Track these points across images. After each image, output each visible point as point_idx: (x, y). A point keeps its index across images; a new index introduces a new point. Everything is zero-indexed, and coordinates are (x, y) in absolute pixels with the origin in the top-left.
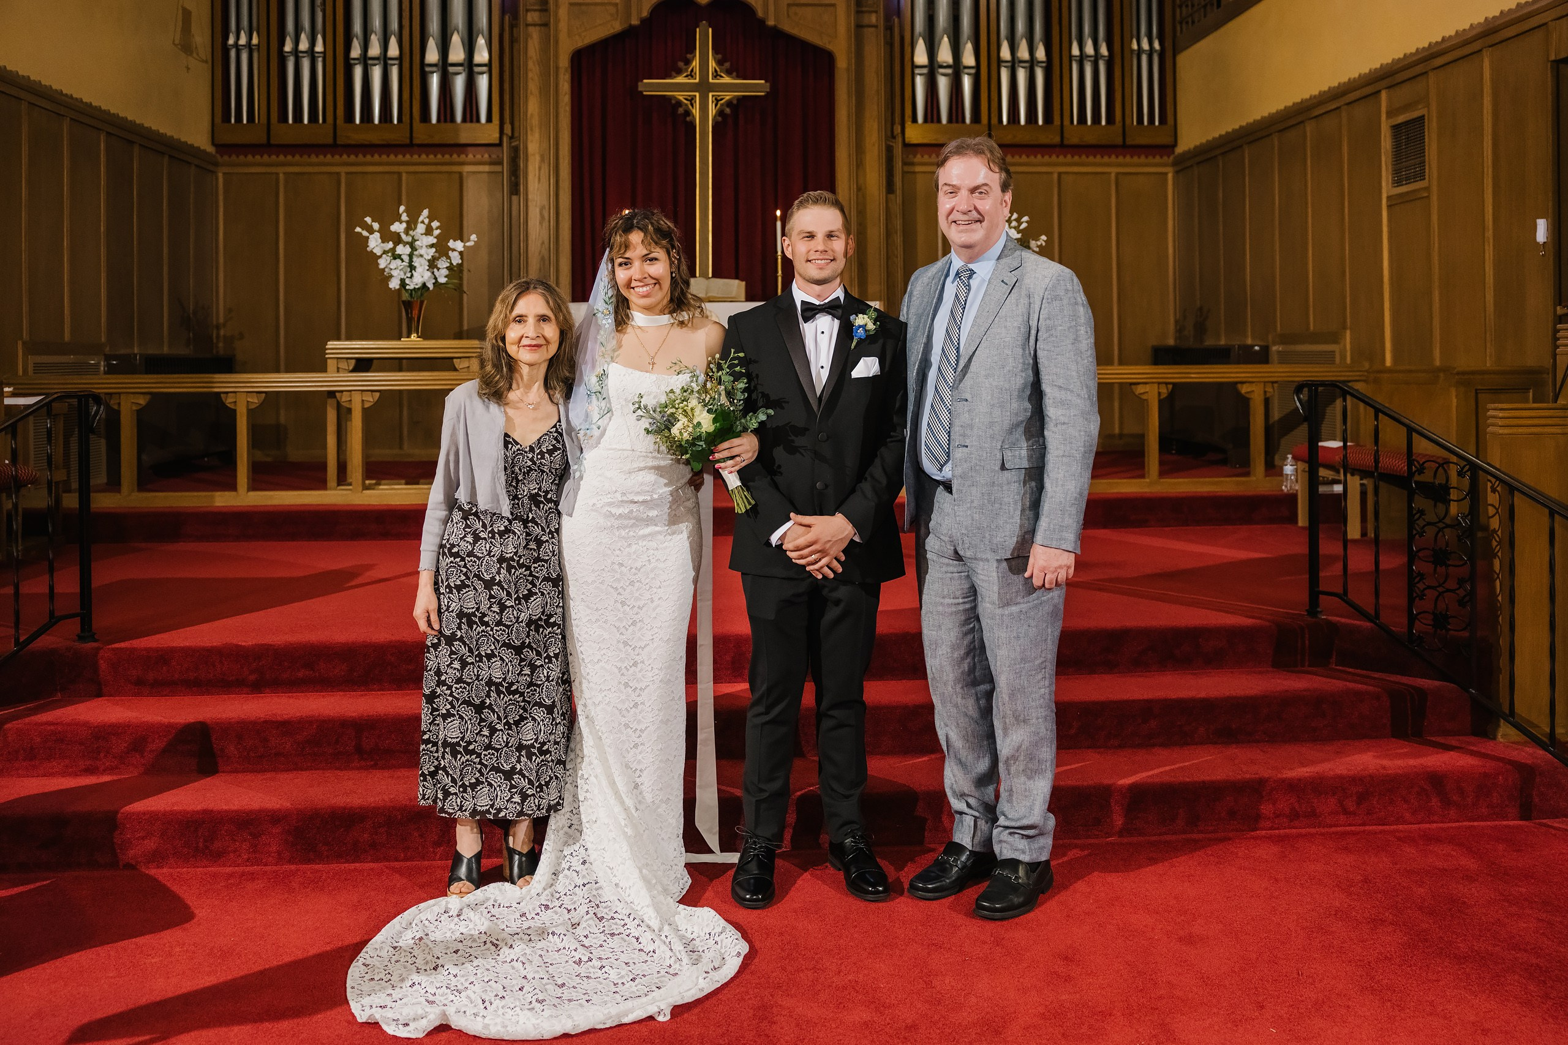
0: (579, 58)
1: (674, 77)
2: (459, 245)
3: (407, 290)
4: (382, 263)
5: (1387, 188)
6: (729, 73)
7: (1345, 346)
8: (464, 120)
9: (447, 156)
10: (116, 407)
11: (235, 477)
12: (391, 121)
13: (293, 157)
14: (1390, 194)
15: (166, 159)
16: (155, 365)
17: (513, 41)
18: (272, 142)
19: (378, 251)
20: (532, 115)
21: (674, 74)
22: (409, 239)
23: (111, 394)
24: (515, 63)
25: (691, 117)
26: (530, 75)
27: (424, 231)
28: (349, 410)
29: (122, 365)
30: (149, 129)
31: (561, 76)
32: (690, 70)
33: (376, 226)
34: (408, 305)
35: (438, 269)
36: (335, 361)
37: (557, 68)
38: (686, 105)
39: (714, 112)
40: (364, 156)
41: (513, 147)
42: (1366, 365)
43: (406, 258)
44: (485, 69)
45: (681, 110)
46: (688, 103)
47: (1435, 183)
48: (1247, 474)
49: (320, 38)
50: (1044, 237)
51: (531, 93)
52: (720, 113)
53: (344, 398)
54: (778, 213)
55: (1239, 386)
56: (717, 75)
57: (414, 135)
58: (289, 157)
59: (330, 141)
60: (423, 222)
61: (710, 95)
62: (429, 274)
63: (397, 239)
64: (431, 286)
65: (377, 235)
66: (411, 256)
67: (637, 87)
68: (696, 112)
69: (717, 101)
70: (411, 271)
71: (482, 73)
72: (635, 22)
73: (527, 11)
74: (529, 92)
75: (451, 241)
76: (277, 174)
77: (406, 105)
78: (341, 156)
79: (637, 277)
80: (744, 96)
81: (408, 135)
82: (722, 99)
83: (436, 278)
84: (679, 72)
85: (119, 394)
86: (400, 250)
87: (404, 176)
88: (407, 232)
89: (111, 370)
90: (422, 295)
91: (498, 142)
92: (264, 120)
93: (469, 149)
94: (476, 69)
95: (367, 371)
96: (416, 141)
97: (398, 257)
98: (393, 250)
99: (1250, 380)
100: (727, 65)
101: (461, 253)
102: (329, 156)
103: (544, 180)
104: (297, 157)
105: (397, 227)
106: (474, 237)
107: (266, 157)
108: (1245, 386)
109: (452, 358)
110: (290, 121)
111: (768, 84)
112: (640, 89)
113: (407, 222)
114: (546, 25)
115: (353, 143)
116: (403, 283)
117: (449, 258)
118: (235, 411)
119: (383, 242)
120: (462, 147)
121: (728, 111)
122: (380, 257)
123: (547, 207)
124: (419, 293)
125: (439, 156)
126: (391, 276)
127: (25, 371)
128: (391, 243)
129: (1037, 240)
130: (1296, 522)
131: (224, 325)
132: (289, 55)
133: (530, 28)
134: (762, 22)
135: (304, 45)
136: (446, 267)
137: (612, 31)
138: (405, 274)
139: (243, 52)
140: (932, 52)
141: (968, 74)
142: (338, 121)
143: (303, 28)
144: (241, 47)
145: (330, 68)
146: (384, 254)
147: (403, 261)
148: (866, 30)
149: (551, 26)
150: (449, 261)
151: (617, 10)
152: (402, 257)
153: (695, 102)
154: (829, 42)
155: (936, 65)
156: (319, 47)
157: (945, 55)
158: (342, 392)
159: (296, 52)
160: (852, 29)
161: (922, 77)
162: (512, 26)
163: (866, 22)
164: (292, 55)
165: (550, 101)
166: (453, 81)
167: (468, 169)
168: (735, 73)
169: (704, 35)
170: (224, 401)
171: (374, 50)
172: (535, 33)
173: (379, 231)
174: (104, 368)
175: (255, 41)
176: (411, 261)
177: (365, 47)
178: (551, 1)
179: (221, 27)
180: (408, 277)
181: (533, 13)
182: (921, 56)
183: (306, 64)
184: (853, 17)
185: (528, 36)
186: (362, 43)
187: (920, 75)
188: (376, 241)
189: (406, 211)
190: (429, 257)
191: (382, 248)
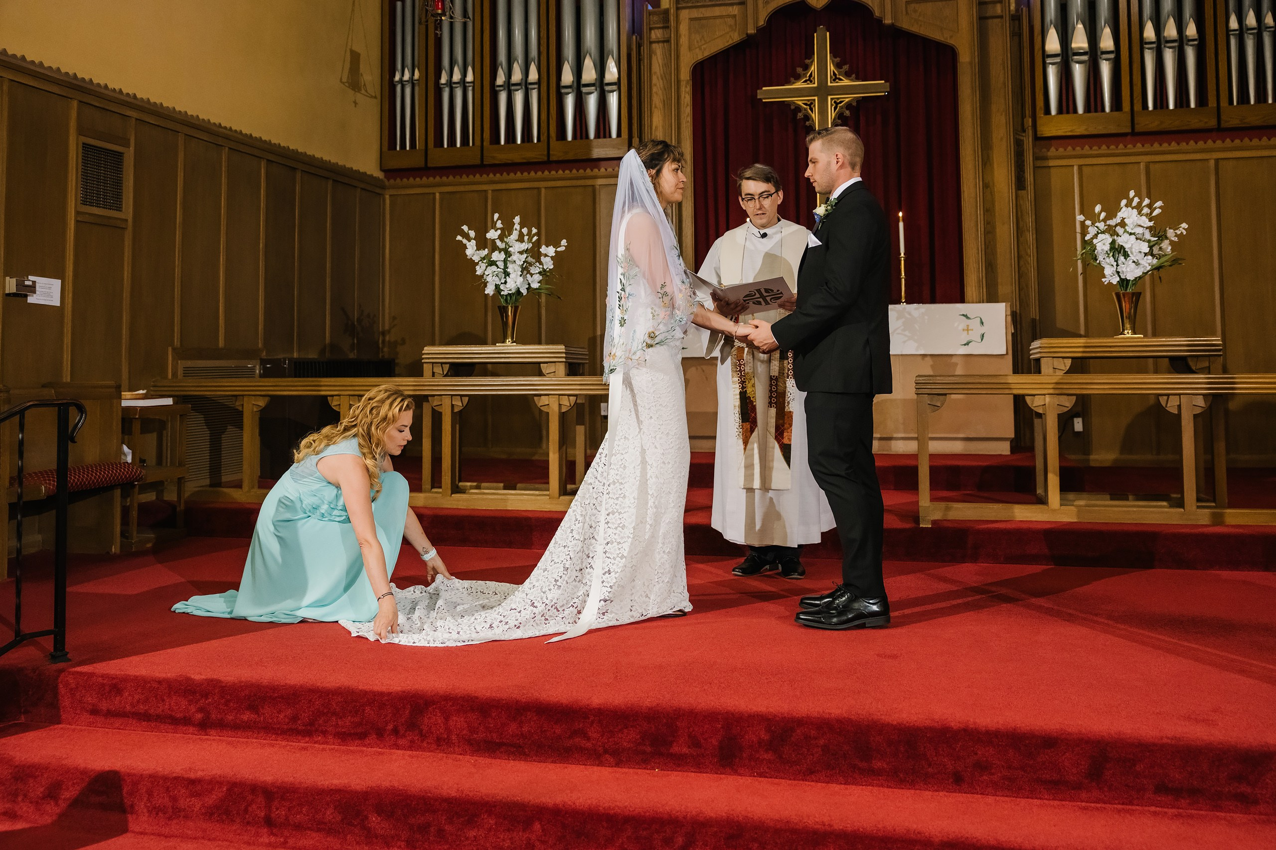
0: (700, 70)
1: (794, 83)
2: (551, 251)
3: (503, 296)
4: (480, 270)
6: (848, 75)
8: (597, 136)
9: (581, 171)
10: (240, 408)
12: (532, 141)
13: (448, 178)
15: (330, 182)
17: (639, 61)
18: (429, 165)
19: (476, 259)
20: (656, 127)
21: (792, 79)
22: (503, 246)
23: (236, 396)
25: (810, 122)
26: (654, 89)
27: (517, 238)
28: (442, 414)
29: (274, 369)
30: (312, 157)
31: (683, 89)
32: (808, 74)
33: (472, 234)
34: (503, 310)
35: (532, 275)
36: (432, 365)
37: (678, 82)
38: (805, 110)
39: (833, 115)
40: (508, 174)
43: (501, 264)
44: (615, 87)
45: (800, 115)
46: (808, 107)
49: (470, 70)
50: (1184, 225)
51: (656, 107)
52: (839, 116)
53: (435, 402)
54: (901, 214)
56: (836, 78)
57: (551, 152)
58: (444, 178)
59: (478, 162)
60: (516, 230)
61: (829, 98)
62: (521, 279)
63: (492, 246)
64: (524, 291)
65: (473, 242)
66: (505, 261)
67: (756, 95)
68: (816, 116)
69: (837, 104)
70: (505, 278)
71: (613, 91)
72: (751, 31)
73: (651, 29)
74: (653, 106)
75: (544, 247)
76: (434, 194)
77: (545, 124)
78: (488, 176)
80: (863, 98)
81: (546, 153)
82: (841, 102)
83: (529, 284)
84: (798, 78)
85: (243, 396)
86: (495, 256)
87: (543, 190)
88: (501, 238)
90: (516, 300)
92: (424, 148)
93: (603, 163)
94: (607, 88)
96: (553, 158)
97: (492, 263)
98: (488, 257)
100: (846, 67)
101: (553, 258)
104: (451, 178)
105: (492, 234)
106: (564, 242)
107: (424, 179)
109: (539, 363)
110: (445, 145)
111: (888, 84)
112: (758, 97)
113: (501, 229)
114: (668, 41)
115: (497, 162)
116: (497, 286)
117: (541, 263)
119: (478, 249)
120: (596, 164)
121: (847, 113)
122: (477, 264)
124: (514, 298)
125: (574, 171)
126: (487, 283)
127: (175, 374)
129: (1175, 227)
131: (389, 331)
132: (445, 86)
133: (654, 46)
134: (879, 21)
135: (457, 77)
136: (540, 273)
137: (730, 42)
138: (500, 280)
139: (407, 86)
140: (1065, 38)
141: (1106, 60)
142: (485, 144)
143: (456, 62)
144: (405, 83)
145: (478, 95)
146: (481, 260)
147: (498, 267)
148: (990, 21)
149: (673, 42)
150: (541, 266)
151: (736, 21)
152: (497, 263)
153: (815, 106)
154: (951, 37)
155: (1070, 53)
156: (470, 78)
157: (1080, 41)
158: (433, 396)
159: (450, 83)
160: (975, 19)
161: (1054, 67)
162: (639, 46)
163: (990, 13)
164: (447, 86)
165: (673, 113)
166: (586, 99)
167: (600, 182)
168: (854, 75)
169: (822, 39)
170: (330, 403)
171: (517, 76)
172: (658, 49)
173: (474, 239)
174: (260, 371)
175: (417, 75)
176: (506, 267)
177: (509, 75)
178: (672, 18)
179: (389, 66)
180: (502, 283)
181: (656, 31)
182: (1053, 44)
183: (459, 93)
184: (975, 10)
185: (651, 53)
186: (506, 71)
187: (1053, 64)
188: (473, 248)
189: (500, 218)
190: (522, 263)
191: (478, 255)
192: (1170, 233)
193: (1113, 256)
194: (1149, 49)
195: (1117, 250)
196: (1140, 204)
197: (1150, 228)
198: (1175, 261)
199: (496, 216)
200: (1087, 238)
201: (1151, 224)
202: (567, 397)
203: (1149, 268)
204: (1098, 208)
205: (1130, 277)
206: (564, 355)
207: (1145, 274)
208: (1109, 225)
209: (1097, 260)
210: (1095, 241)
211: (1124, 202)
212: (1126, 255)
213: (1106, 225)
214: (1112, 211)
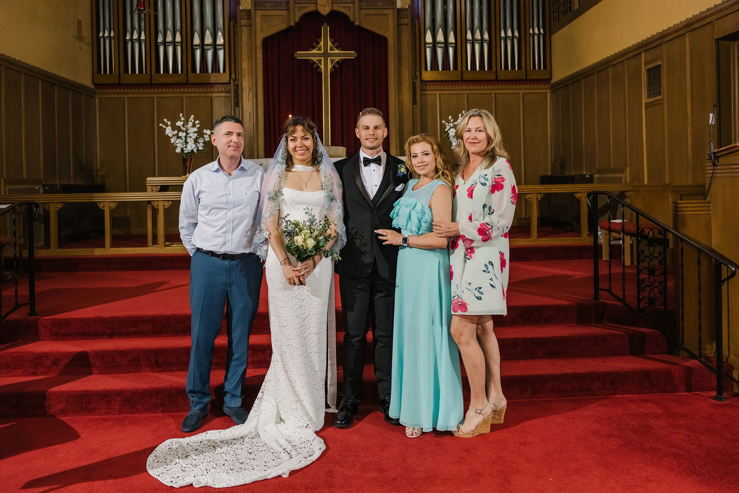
0: (266, 41)
1: (311, 50)
2: (208, 132)
3: (184, 153)
4: (172, 141)
5: (645, 100)
6: (337, 48)
7: (627, 174)
8: (213, 71)
9: (205, 89)
10: (47, 209)
11: (104, 241)
12: (178, 72)
14: (646, 102)
15: (71, 92)
16: (66, 189)
17: (235, 34)
18: (121, 82)
19: (170, 135)
20: (244, 69)
21: (311, 49)
22: (185, 129)
23: (45, 203)
24: (236, 44)
25: (320, 69)
26: (243, 50)
27: (192, 125)
28: (158, 209)
29: (51, 189)
30: (62, 78)
31: (258, 50)
32: (319, 47)
33: (169, 123)
34: (185, 160)
35: (199, 143)
36: (151, 187)
37: (256, 47)
38: (317, 63)
39: (331, 67)
40: (165, 89)
41: (236, 84)
42: (636, 183)
43: (184, 138)
44: (222, 47)
45: (315, 66)
46: (319, 62)
47: (666, 97)
48: (580, 236)
49: (143, 33)
51: (244, 58)
52: (334, 67)
53: (155, 204)
55: (575, 194)
56: (332, 49)
57: (189, 79)
58: (130, 90)
59: (149, 82)
60: (191, 121)
61: (329, 58)
62: (194, 145)
63: (179, 129)
64: (195, 151)
66: (186, 137)
67: (294, 56)
68: (322, 67)
69: (332, 61)
70: (186, 144)
71: (221, 49)
72: (293, 24)
73: (241, 20)
74: (243, 58)
75: (205, 130)
76: (124, 98)
77: (185, 65)
78: (154, 89)
80: (344, 59)
81: (186, 79)
82: (334, 61)
83: (198, 148)
84: (314, 48)
85: (49, 203)
86: (181, 134)
87: (184, 98)
88: (183, 126)
89: (46, 192)
90: (191, 155)
91: (229, 82)
92: (117, 73)
93: (215, 85)
95: (166, 191)
96: (190, 82)
97: (180, 138)
98: (177, 134)
99: (581, 191)
100: (337, 44)
102: (148, 89)
103: (251, 100)
104: (133, 90)
105: (179, 124)
107: (118, 90)
108: (578, 194)
110: (130, 73)
111: (356, 53)
112: (295, 56)
113: (183, 121)
114: (250, 26)
115: (159, 83)
116: (182, 149)
117: (204, 138)
118: (104, 210)
119: (173, 130)
120: (212, 85)
121: (337, 66)
122: (172, 137)
123: (252, 113)
124: (190, 154)
125: (201, 89)
126: (177, 147)
127: (5, 192)
128: (176, 131)
130: (602, 258)
131: (100, 170)
132: (129, 41)
133: (243, 28)
134: (353, 23)
135: (135, 36)
136: (203, 142)
137: (281, 28)
138: (183, 146)
139: (107, 39)
140: (434, 36)
141: (451, 47)
142: (152, 73)
143: (135, 28)
144: (106, 38)
145: (148, 47)
146: (173, 136)
147: (182, 139)
148: (402, 26)
149: (253, 26)
151: (284, 18)
152: (182, 137)
153: (322, 62)
154: (385, 33)
155: (436, 43)
156: (143, 37)
157: (440, 38)
158: (154, 201)
159: (132, 39)
160: (396, 26)
161: (429, 48)
162: (234, 27)
163: (402, 23)
164: (130, 41)
165: (253, 62)
166: (207, 53)
167: (214, 95)
168: (340, 48)
169: (326, 30)
170: (98, 206)
171: (169, 38)
172: (245, 30)
173: (170, 126)
174: (42, 191)
175: (112, 34)
176: (186, 139)
177: (165, 37)
178: (252, 14)
179: (96, 28)
181: (244, 20)
182: (429, 38)
183: (137, 45)
184: (396, 20)
185: (242, 31)
186: (163, 35)
187: (429, 47)
188: (169, 130)
189: (183, 116)
190: (195, 138)
191: (172, 133)
193: (456, 138)
194: (469, 43)
199: (181, 115)
200: (446, 130)
204: (450, 117)
208: (455, 125)
209: (449, 139)
210: (449, 131)
211: (460, 115)
213: (453, 125)
214: (456, 119)
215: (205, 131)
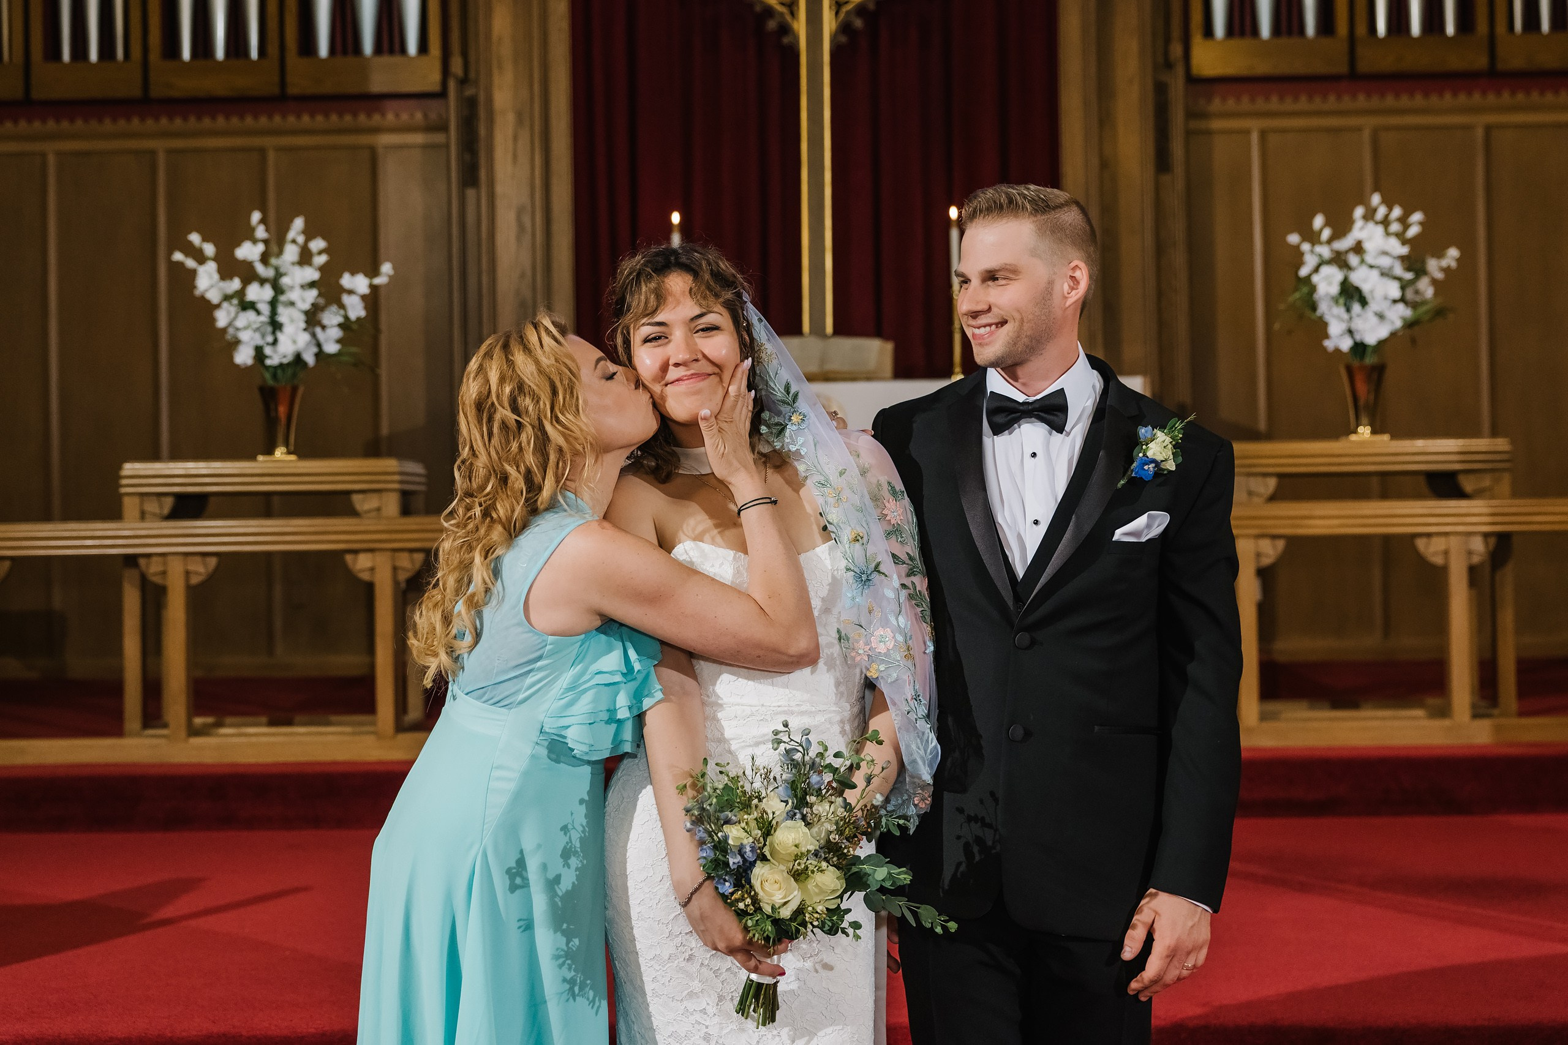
2: (360, 283)
3: (267, 368)
4: (222, 318)
8: (378, 50)
9: (348, 117)
19: (214, 296)
22: (269, 273)
25: (791, 38)
27: (296, 259)
28: (163, 590)
33: (209, 249)
34: (269, 395)
35: (324, 327)
36: (137, 500)
39: (833, 27)
40: (199, 120)
41: (467, 97)
43: (265, 309)
45: (772, 25)
50: (1453, 253)
53: (154, 568)
54: (953, 212)
58: (65, 123)
60: (294, 241)
62: (304, 338)
63: (248, 274)
64: (309, 358)
65: (211, 267)
66: (273, 304)
68: (801, 27)
69: (839, 6)
70: (274, 333)
75: (347, 275)
79: (681, 357)
82: (846, 4)
83: (319, 345)
86: (254, 292)
87: (271, 154)
88: (265, 259)
90: (294, 375)
91: (439, 90)
92: (19, 57)
95: (196, 517)
96: (292, 91)
97: (247, 306)
98: (241, 294)
101: (364, 297)
102: (136, 121)
103: (524, 159)
104: (79, 123)
105: (248, 252)
107: (23, 124)
109: (348, 493)
113: (266, 242)
116: (259, 350)
117: (342, 306)
119: (222, 279)
120: (375, 100)
121: (858, 24)
122: (218, 306)
124: (290, 372)
126: (237, 342)
128: (237, 280)
129: (1439, 254)
136: (340, 325)
138: (263, 338)
146: (224, 300)
147: (258, 313)
150: (342, 312)
152: (258, 305)
153: (799, 9)
158: (148, 556)
167: (385, 139)
173: (215, 259)
176: (274, 313)
180: (268, 344)
188: (211, 277)
189: (263, 221)
190: (307, 306)
191: (221, 289)
192: (1433, 266)
195: (1351, 294)
196: (1387, 216)
197: (1402, 258)
198: (1439, 313)
199: (256, 216)
200: (1304, 272)
201: (1404, 250)
202: (405, 555)
203: (1399, 324)
204: (1318, 221)
205: (1371, 339)
206: (397, 478)
207: (1393, 334)
208: (1337, 251)
209: (1317, 310)
210: (1315, 279)
211: (1359, 212)
212: (1364, 302)
213: (1332, 250)
214: (1341, 226)
215: (346, 280)
